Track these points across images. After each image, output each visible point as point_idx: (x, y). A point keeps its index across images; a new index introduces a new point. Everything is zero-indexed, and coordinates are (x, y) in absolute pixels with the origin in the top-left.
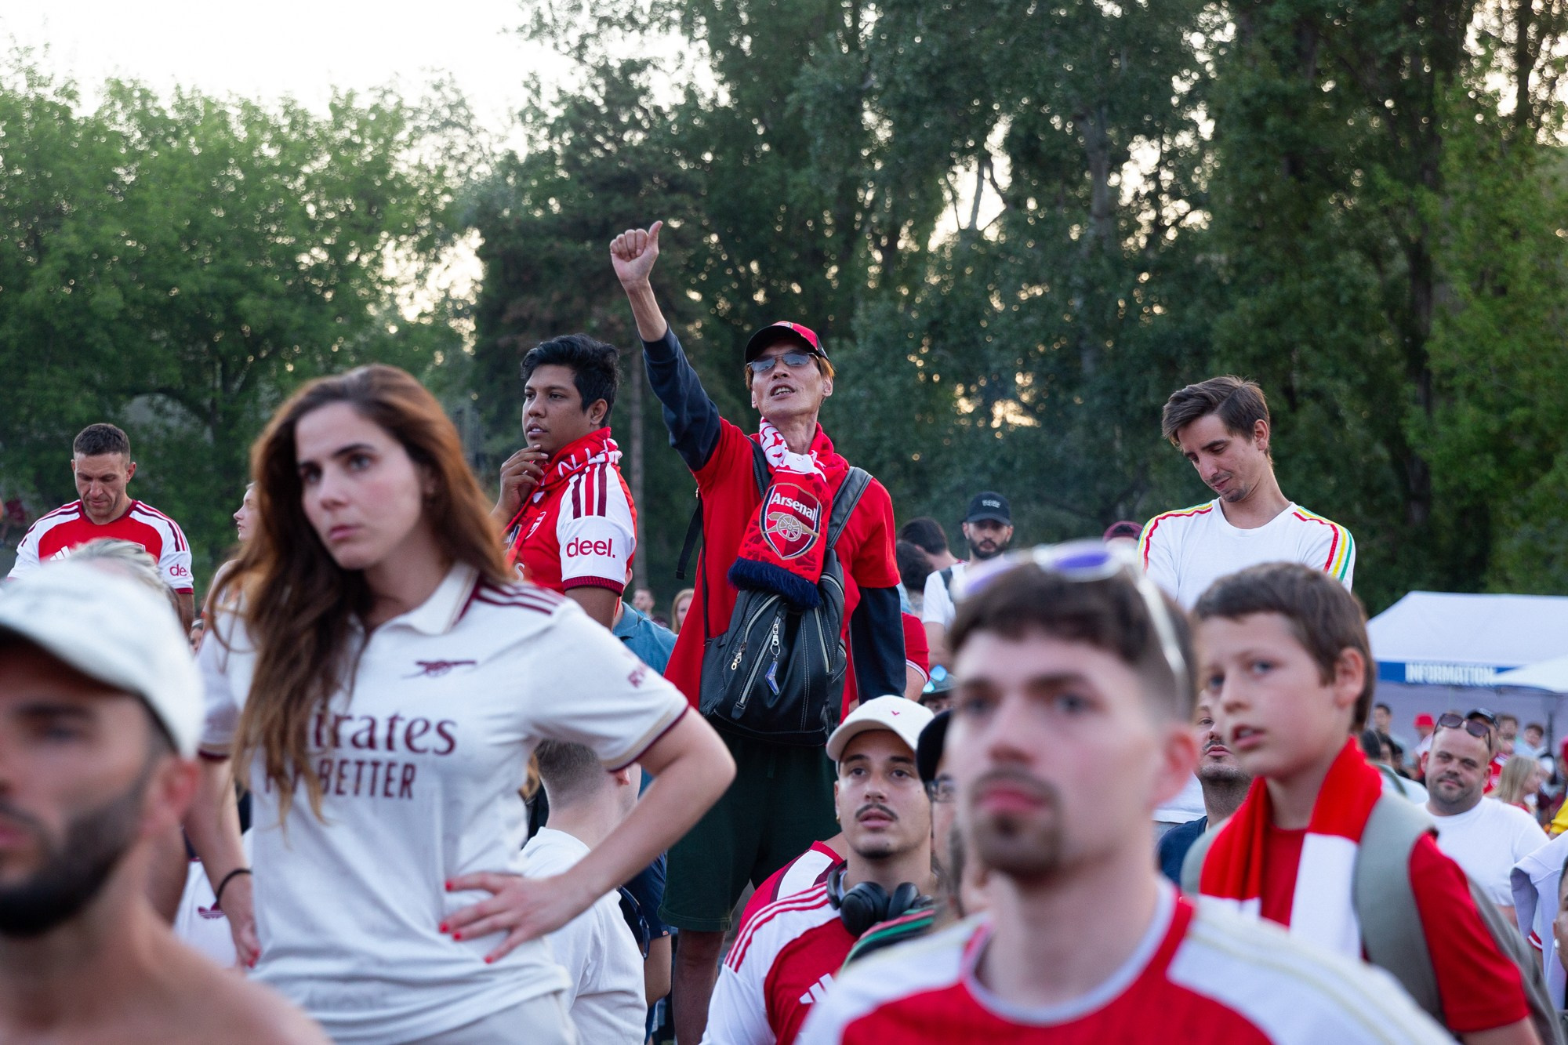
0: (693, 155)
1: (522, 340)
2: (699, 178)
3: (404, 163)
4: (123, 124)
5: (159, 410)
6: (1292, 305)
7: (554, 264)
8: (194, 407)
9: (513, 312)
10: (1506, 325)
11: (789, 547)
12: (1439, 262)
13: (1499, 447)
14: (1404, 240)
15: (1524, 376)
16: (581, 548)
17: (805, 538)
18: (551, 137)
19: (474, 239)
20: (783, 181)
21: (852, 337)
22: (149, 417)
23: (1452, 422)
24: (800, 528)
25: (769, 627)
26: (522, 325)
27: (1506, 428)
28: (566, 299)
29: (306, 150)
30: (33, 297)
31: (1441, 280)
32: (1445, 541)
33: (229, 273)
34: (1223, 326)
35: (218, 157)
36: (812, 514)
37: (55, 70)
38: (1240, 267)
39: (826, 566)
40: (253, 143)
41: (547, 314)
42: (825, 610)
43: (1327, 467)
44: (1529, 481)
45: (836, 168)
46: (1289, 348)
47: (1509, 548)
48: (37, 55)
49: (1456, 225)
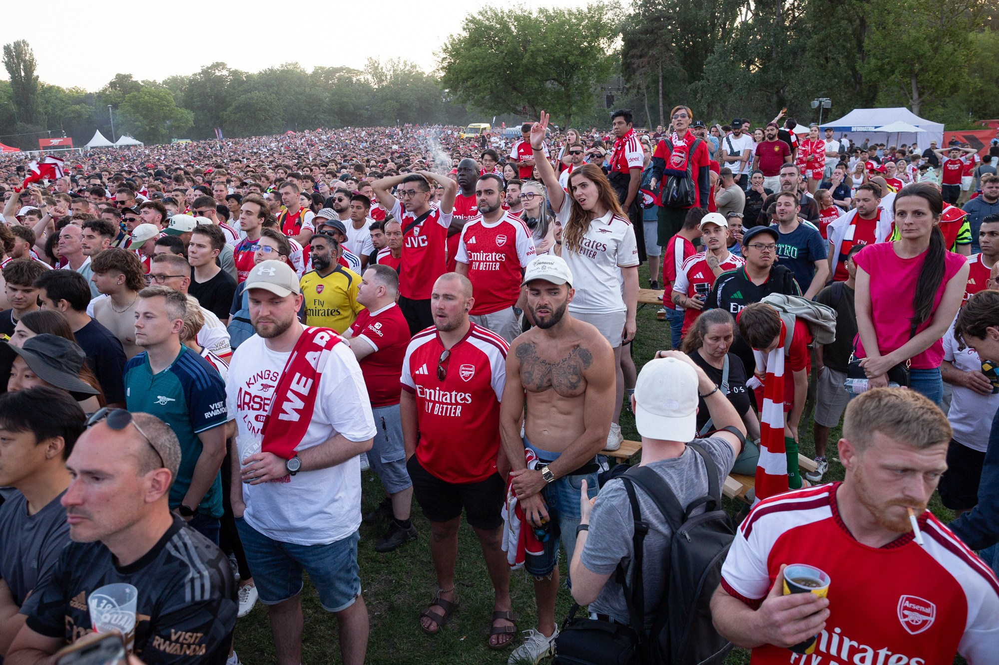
0: (674, 9)
1: (633, 60)
2: (675, 16)
3: (605, 19)
4: (543, 19)
5: (552, 84)
6: (828, 36)
7: (640, 41)
8: (560, 83)
9: (630, 54)
10: (885, 37)
11: (677, 164)
12: (868, 21)
13: (881, 69)
14: (858, 16)
15: (889, 50)
16: (632, 160)
17: (681, 161)
18: (639, 9)
19: (621, 35)
20: (697, 13)
21: (714, 53)
22: (550, 86)
23: (869, 64)
24: (680, 159)
25: (673, 183)
26: (633, 56)
27: (883, 65)
28: (643, 49)
29: (583, 19)
30: (525, 61)
31: (868, 26)
32: (865, 93)
33: (566, 51)
34: (809, 43)
35: (563, 23)
36: (683, 155)
37: (527, 8)
38: (814, 27)
39: (687, 166)
40: (571, 19)
41: (639, 54)
42: (687, 177)
43: (835, 77)
44: (888, 77)
45: (710, 10)
46: (826, 48)
47: (881, 95)
48: (523, 5)
49: (873, 12)
